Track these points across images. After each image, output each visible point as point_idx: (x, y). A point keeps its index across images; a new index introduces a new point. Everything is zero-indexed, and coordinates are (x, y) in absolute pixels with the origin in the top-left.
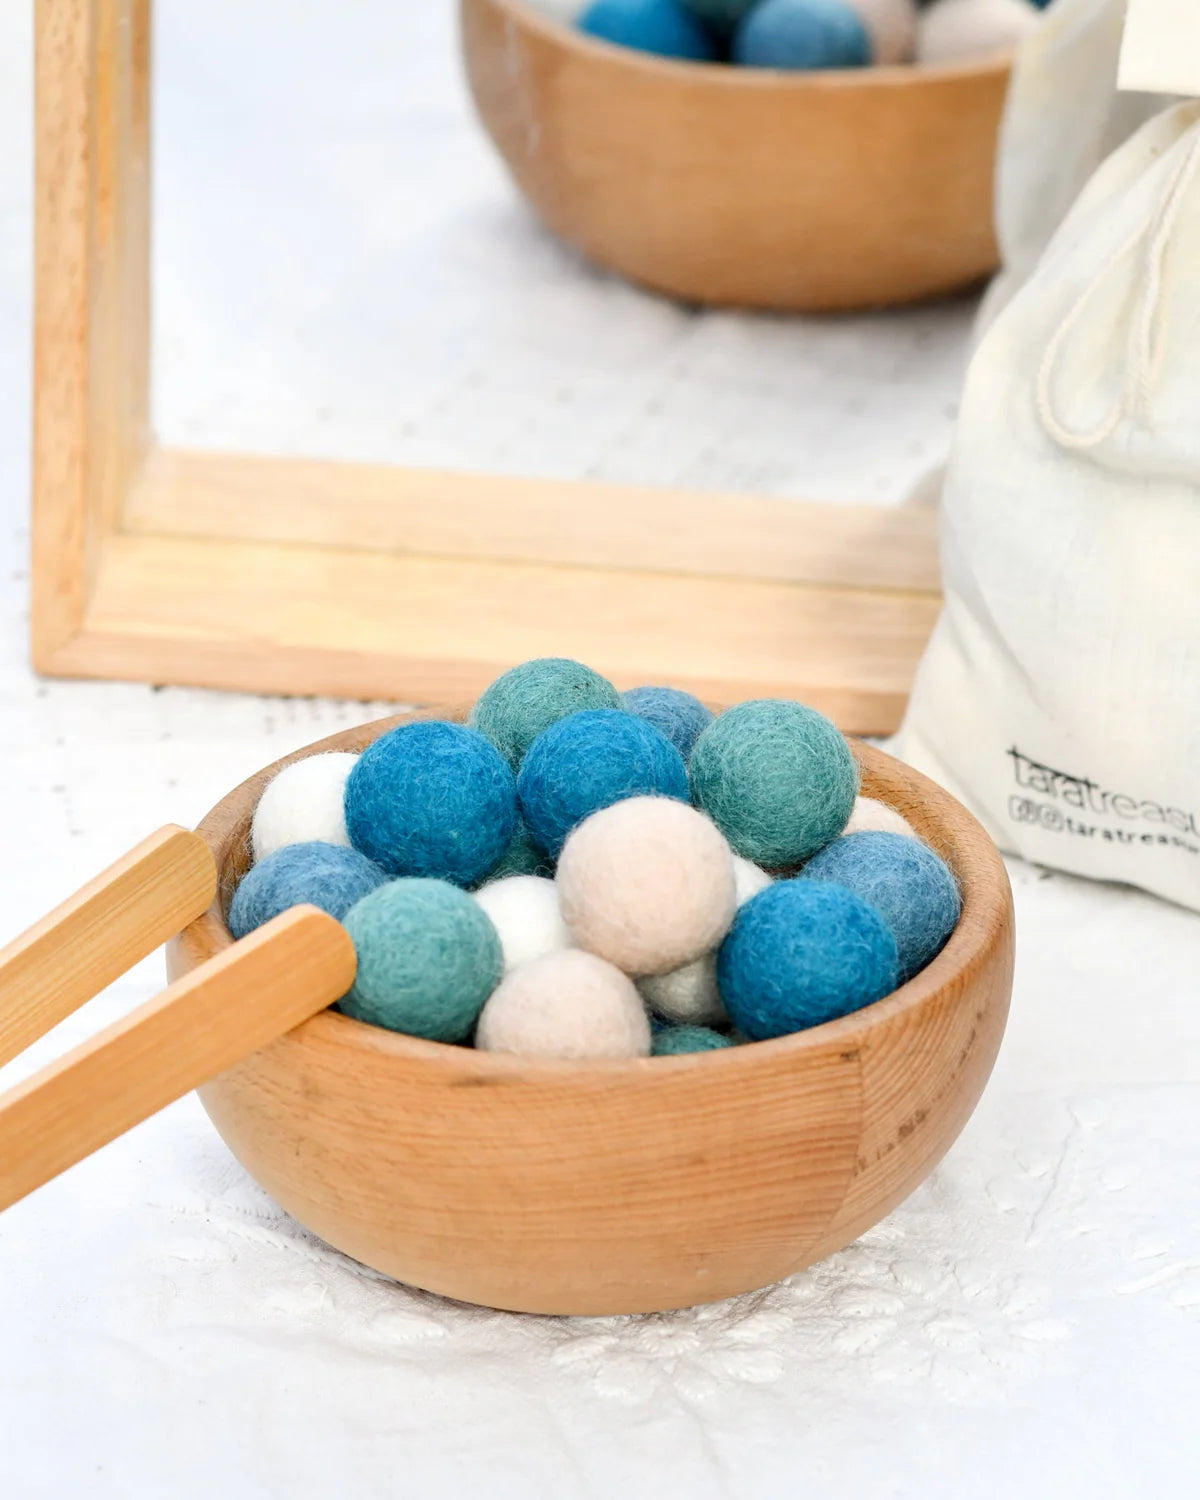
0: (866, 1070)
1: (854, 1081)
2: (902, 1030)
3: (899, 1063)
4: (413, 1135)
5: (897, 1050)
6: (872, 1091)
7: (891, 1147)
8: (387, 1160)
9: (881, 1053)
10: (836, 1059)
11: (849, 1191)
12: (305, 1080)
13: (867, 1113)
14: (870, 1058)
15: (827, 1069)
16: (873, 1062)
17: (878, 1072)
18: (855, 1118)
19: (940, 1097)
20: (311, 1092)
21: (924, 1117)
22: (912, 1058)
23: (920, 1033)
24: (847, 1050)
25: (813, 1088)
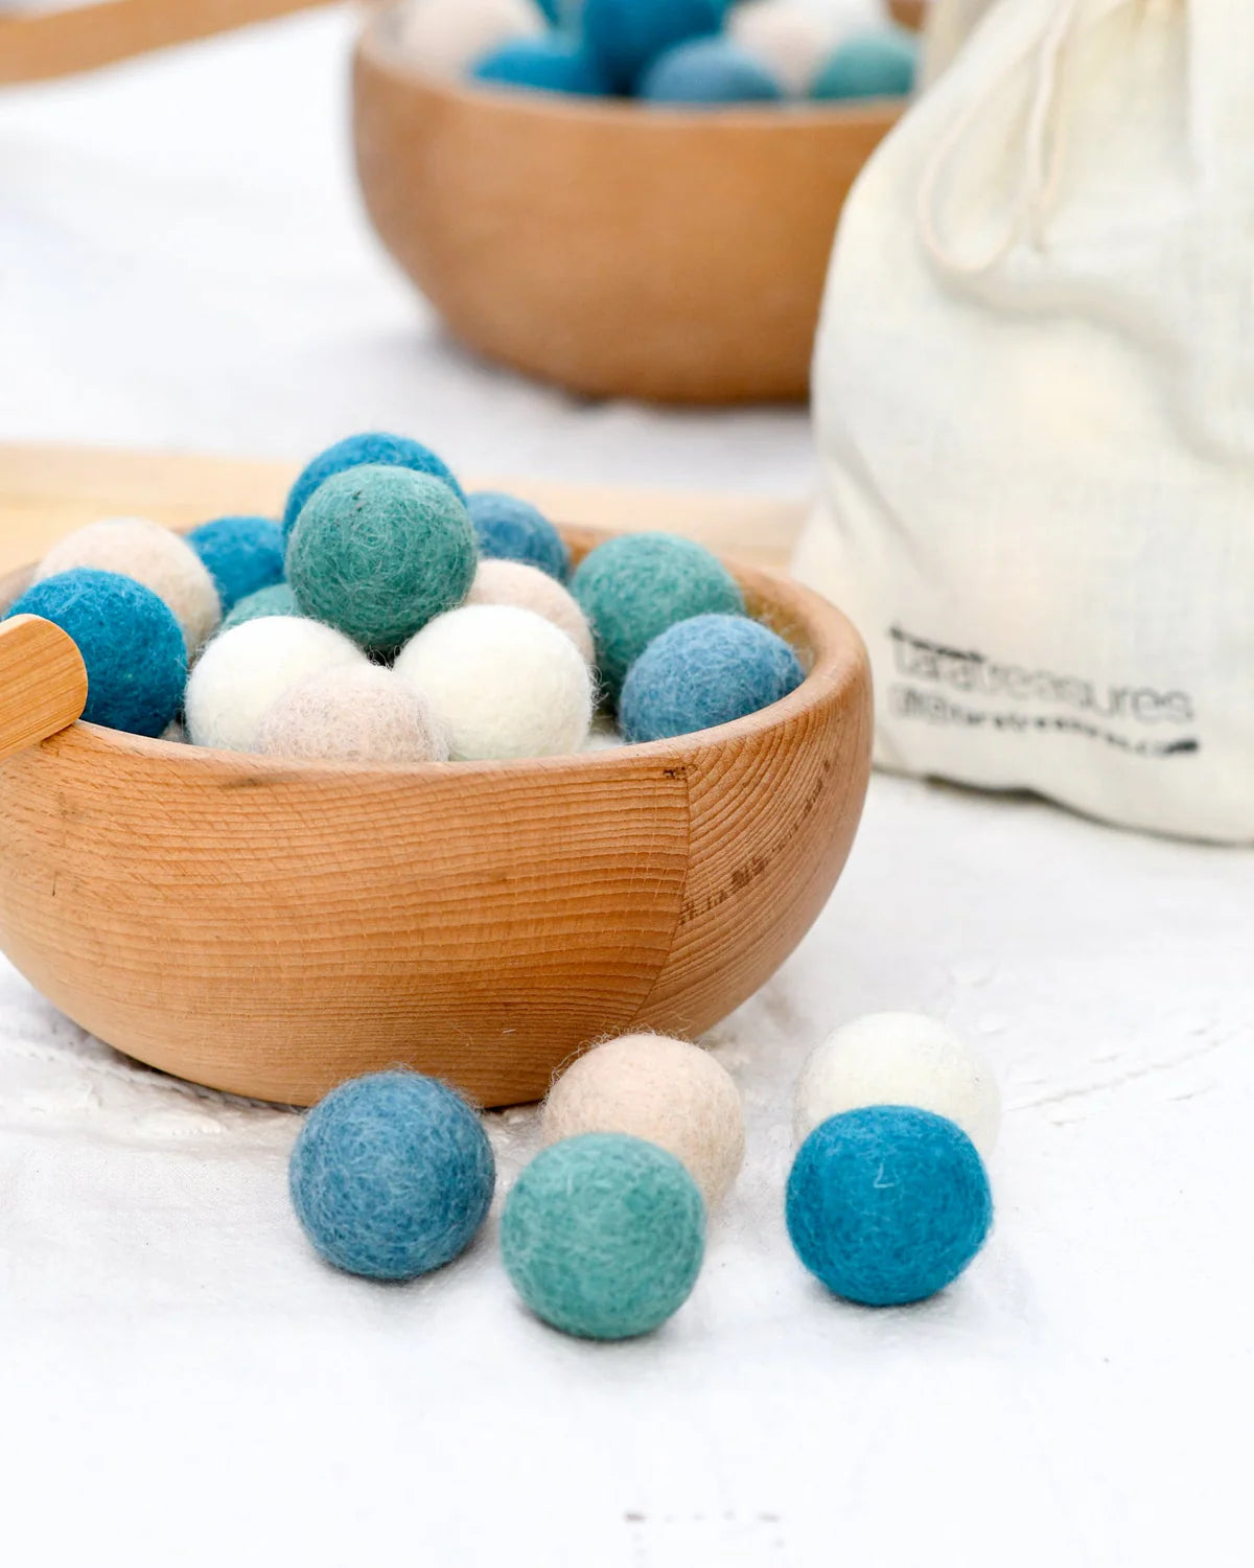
0: (693, 792)
1: (680, 804)
2: (736, 755)
3: (732, 792)
4: (180, 850)
5: (728, 777)
6: (700, 820)
7: (723, 897)
8: (151, 885)
9: (712, 775)
10: (657, 775)
11: (676, 943)
12: (61, 798)
13: (694, 845)
14: (699, 780)
15: (648, 784)
16: (702, 785)
17: (707, 798)
18: (680, 848)
19: (781, 847)
20: (69, 812)
21: (761, 868)
22: (747, 790)
23: (755, 764)
24: (670, 766)
25: (633, 805)
